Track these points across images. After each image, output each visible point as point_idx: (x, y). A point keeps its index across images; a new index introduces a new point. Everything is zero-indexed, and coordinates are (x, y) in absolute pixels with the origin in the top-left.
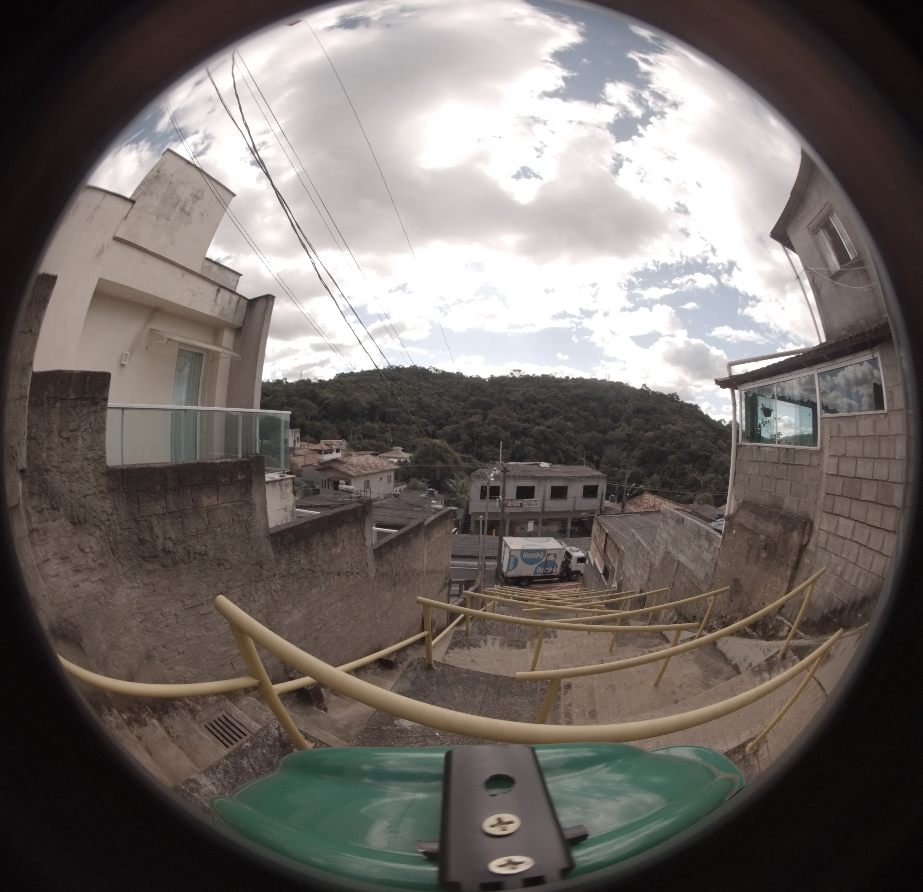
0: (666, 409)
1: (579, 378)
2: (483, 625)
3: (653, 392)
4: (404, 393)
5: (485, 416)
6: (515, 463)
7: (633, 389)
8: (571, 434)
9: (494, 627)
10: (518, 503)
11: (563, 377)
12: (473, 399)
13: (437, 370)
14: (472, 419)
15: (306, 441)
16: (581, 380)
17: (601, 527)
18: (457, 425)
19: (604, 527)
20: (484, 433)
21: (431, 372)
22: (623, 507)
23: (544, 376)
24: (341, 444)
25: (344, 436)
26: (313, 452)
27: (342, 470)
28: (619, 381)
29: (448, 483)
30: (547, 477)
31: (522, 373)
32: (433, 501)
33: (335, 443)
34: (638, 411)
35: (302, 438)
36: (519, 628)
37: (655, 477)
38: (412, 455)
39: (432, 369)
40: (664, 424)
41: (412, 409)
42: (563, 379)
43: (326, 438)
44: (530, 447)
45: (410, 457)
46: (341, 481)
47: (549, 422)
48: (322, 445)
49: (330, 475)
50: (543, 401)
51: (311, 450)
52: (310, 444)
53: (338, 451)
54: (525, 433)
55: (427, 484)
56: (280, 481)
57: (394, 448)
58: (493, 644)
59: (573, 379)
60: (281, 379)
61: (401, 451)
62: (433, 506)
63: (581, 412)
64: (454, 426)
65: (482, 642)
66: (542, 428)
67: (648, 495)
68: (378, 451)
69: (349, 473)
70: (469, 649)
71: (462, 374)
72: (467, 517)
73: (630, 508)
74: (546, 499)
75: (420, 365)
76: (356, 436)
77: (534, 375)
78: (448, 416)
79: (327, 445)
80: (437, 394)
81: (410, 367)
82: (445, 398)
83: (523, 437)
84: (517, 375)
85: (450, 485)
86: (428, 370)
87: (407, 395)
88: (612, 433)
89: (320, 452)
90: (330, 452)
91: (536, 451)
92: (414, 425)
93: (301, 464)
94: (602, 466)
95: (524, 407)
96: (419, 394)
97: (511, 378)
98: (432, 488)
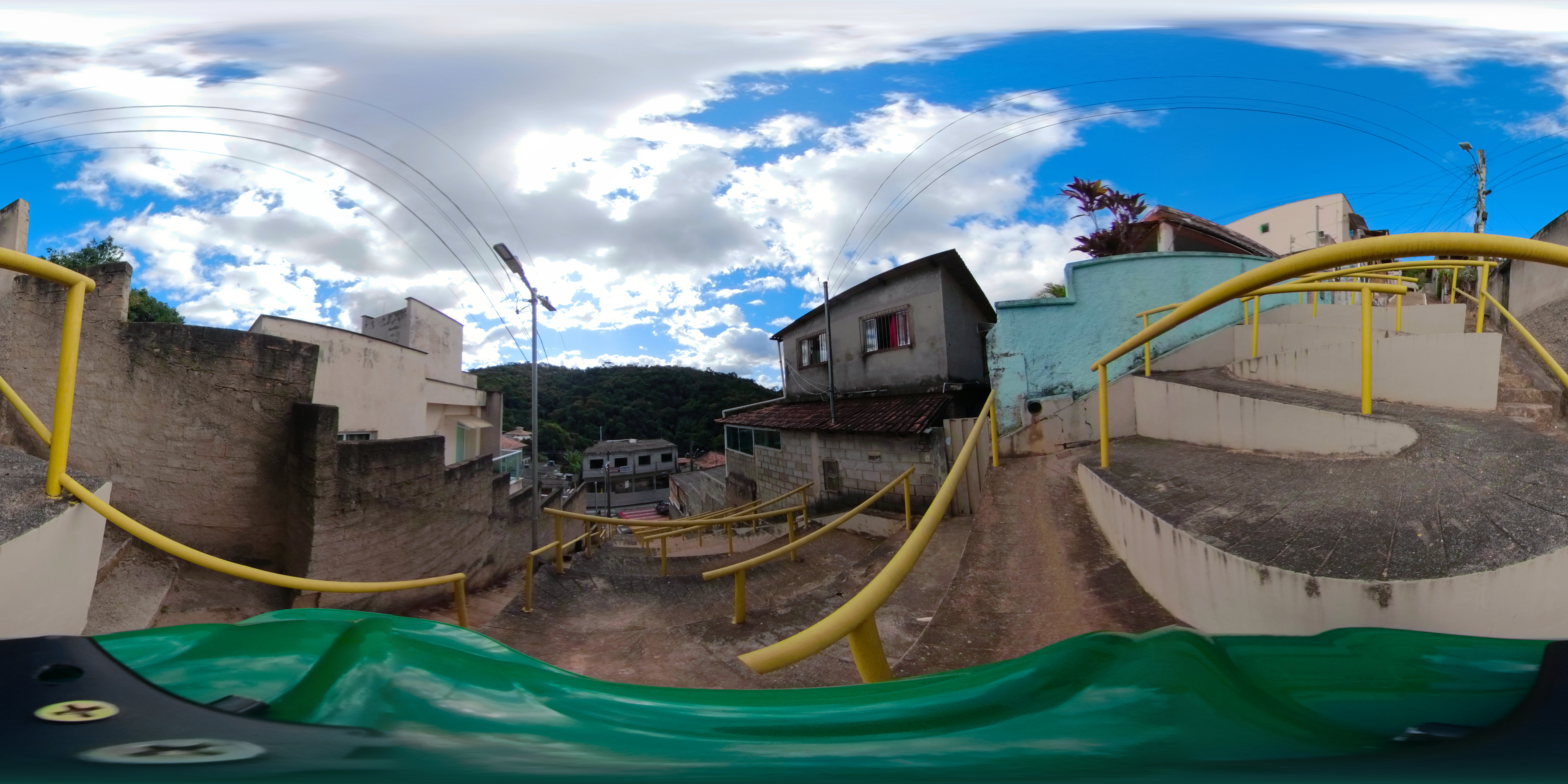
0: (726, 385)
3: (716, 373)
5: (585, 401)
6: (612, 441)
7: (700, 372)
8: (651, 411)
10: (616, 470)
11: (644, 365)
12: (575, 385)
14: (575, 404)
16: (658, 368)
20: (586, 415)
23: (629, 366)
30: (635, 449)
31: (612, 364)
34: (703, 389)
42: (644, 367)
47: (634, 402)
50: (629, 386)
54: (616, 412)
55: (547, 456)
57: (518, 428)
59: (651, 366)
61: (524, 431)
63: (659, 393)
66: (629, 408)
67: (712, 453)
71: (564, 367)
74: (636, 465)
77: (621, 365)
78: (556, 401)
80: (547, 384)
82: (555, 386)
83: (615, 417)
84: (608, 366)
85: (567, 459)
88: (684, 407)
94: (677, 432)
95: (615, 392)
97: (602, 369)
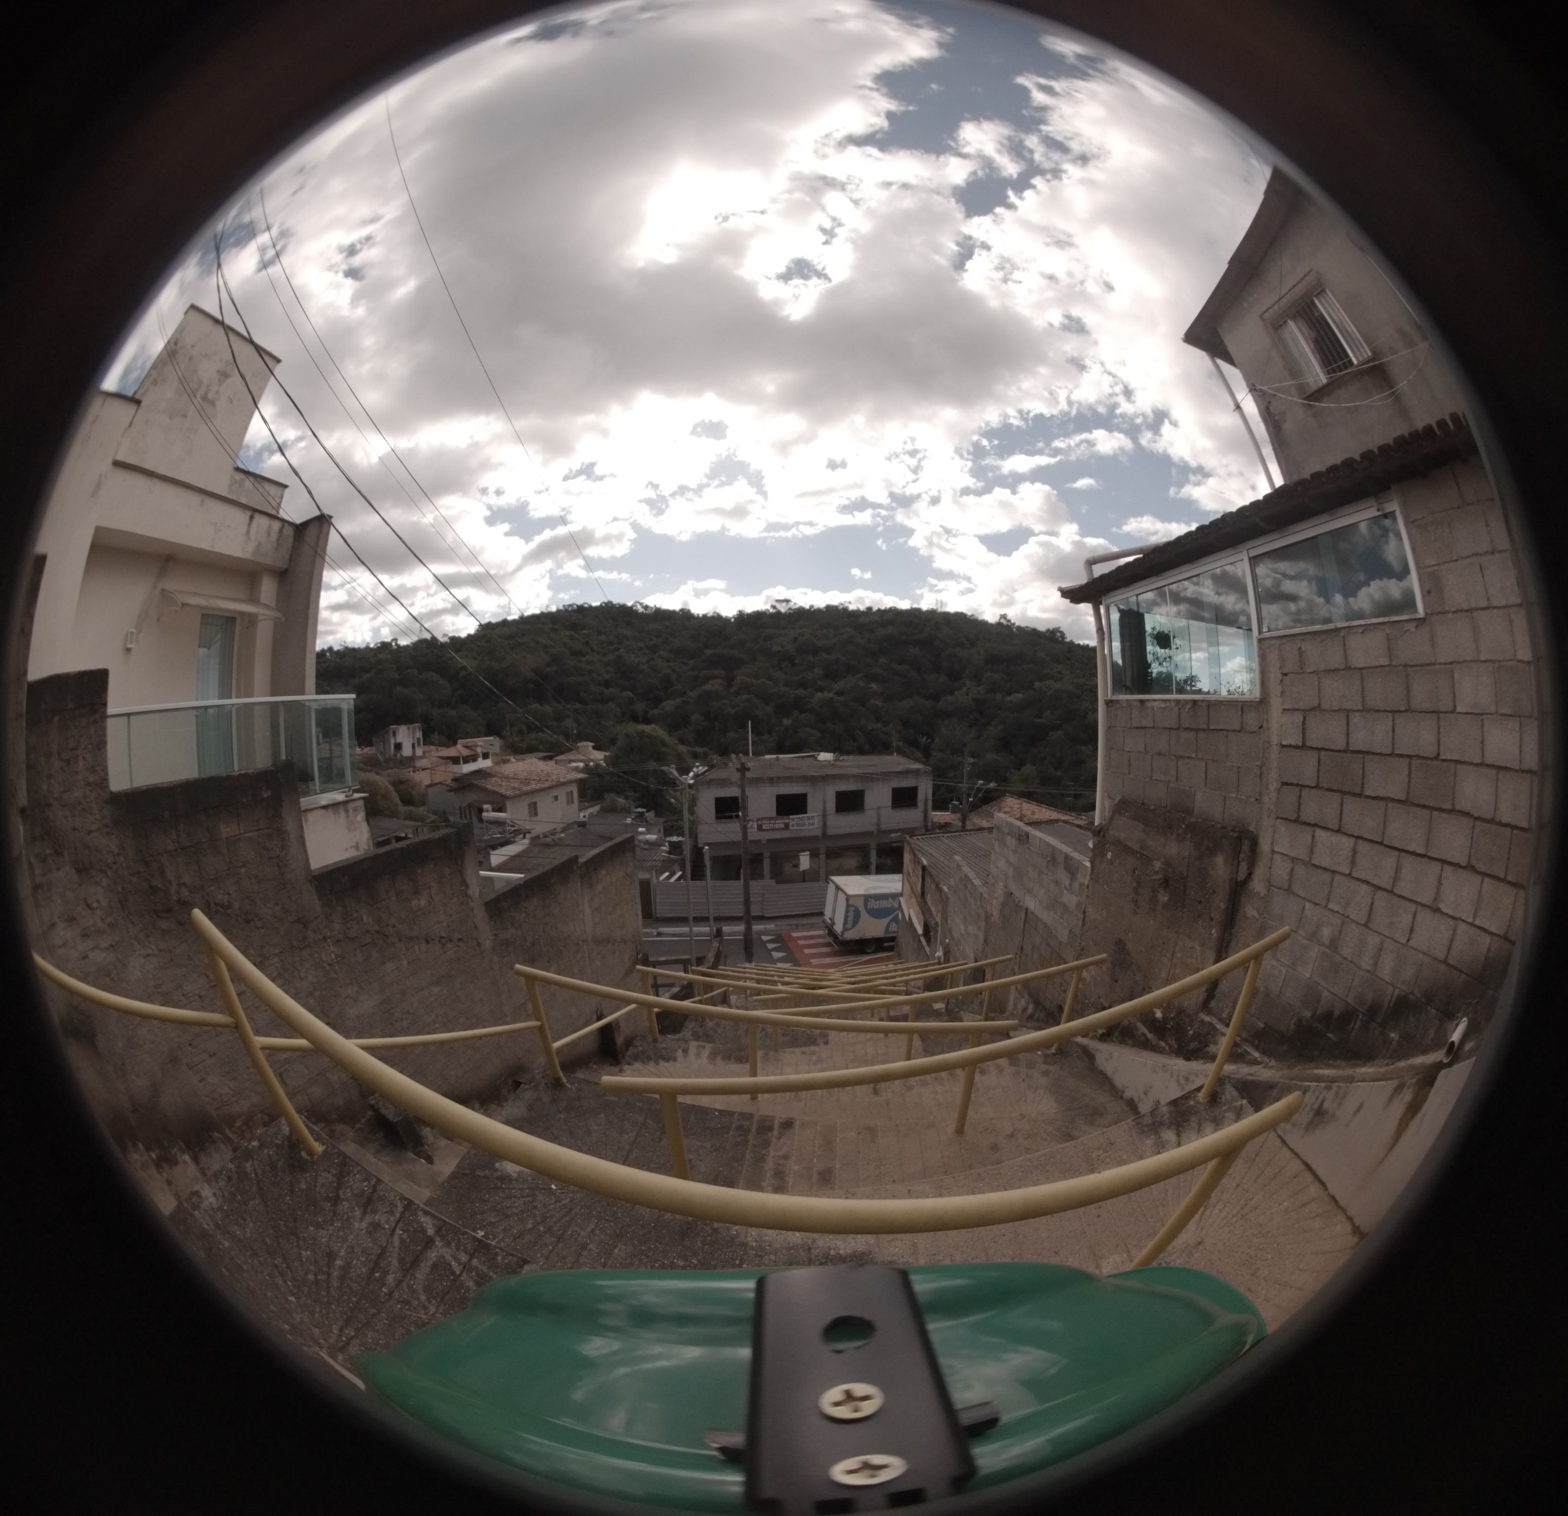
0: (1041, 654)
1: (890, 609)
2: (701, 1026)
3: (1019, 628)
4: (592, 650)
5: (730, 681)
6: (774, 756)
7: (985, 625)
8: (877, 702)
9: (720, 1030)
10: (780, 823)
11: (862, 608)
12: (709, 652)
13: (646, 607)
14: (708, 687)
15: (435, 745)
16: (892, 611)
17: (915, 855)
18: (683, 699)
19: (920, 856)
20: (730, 709)
21: (636, 611)
22: (964, 820)
23: (829, 608)
24: (492, 745)
25: (492, 730)
26: (444, 761)
27: (489, 787)
28: (960, 610)
29: (668, 797)
30: (827, 776)
31: (791, 605)
32: (641, 829)
33: (480, 743)
34: (992, 662)
35: (427, 740)
36: (763, 1030)
37: (1028, 769)
38: (607, 754)
39: (639, 607)
40: (1041, 681)
41: (607, 676)
42: (863, 612)
43: (466, 736)
44: (808, 729)
45: (605, 756)
46: (486, 806)
47: (840, 685)
48: (459, 749)
49: (472, 797)
51: (442, 758)
52: (439, 748)
53: (485, 756)
54: (798, 705)
55: (634, 801)
56: (345, 803)
57: (579, 744)
58: (698, 1055)
59: (879, 610)
60: (388, 640)
61: (591, 748)
62: (641, 837)
63: (895, 666)
64: (678, 700)
65: (680, 1052)
66: (827, 695)
67: (1010, 799)
68: (552, 751)
69: (502, 791)
70: (657, 1063)
71: (689, 611)
72: (698, 852)
73: (977, 820)
74: (828, 813)
75: (617, 600)
76: (515, 729)
77: (812, 606)
78: (667, 683)
79: (466, 747)
80: (647, 647)
81: (601, 605)
82: (662, 653)
83: (796, 713)
84: (783, 608)
85: (673, 800)
86: (631, 608)
87: (598, 653)
88: (950, 698)
89: (455, 760)
90: (473, 758)
91: (819, 734)
92: (610, 704)
93: (427, 782)
94: (934, 753)
95: (797, 661)
96: (617, 649)
97: (772, 615)
98: (642, 807)
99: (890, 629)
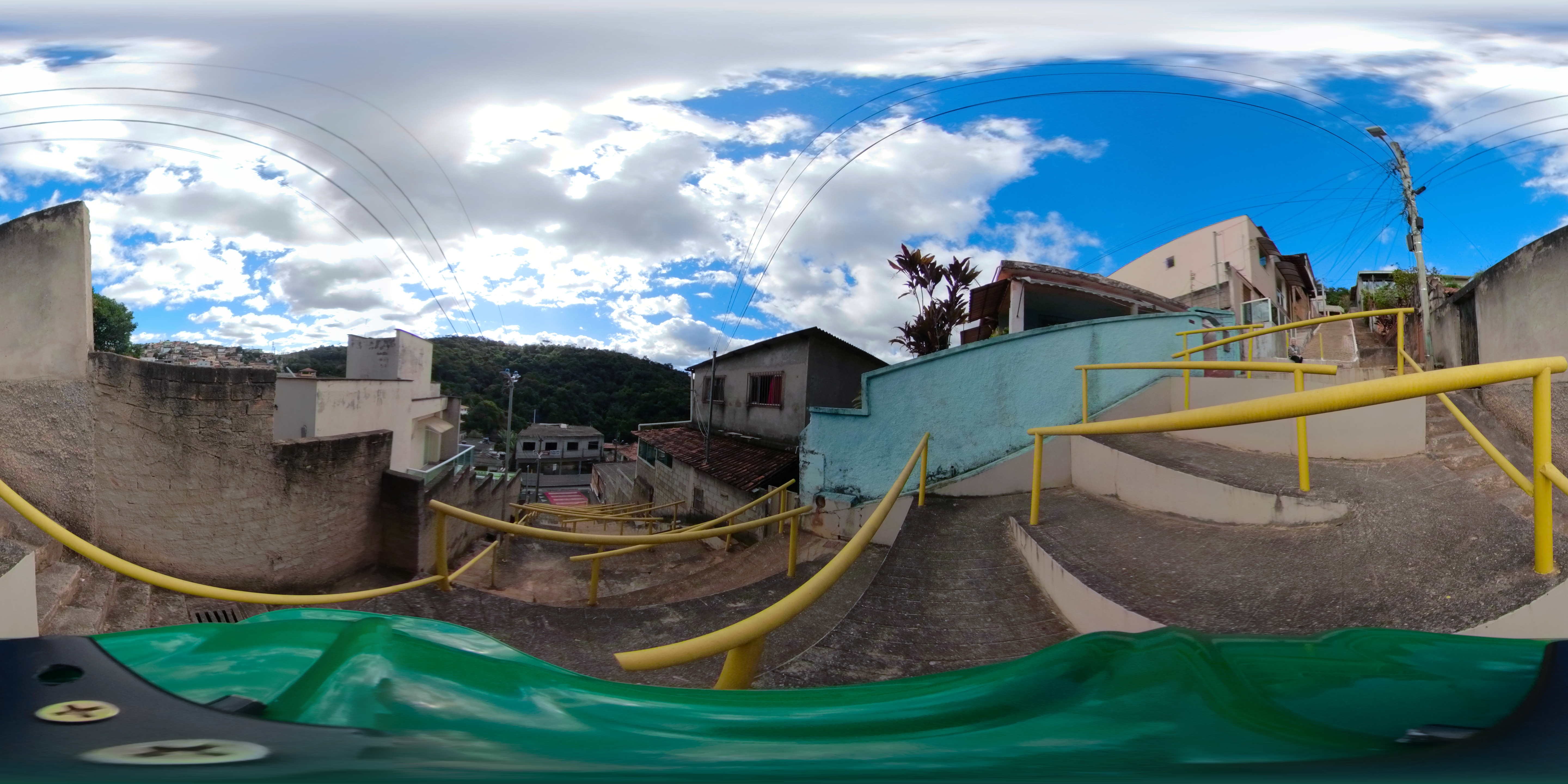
0: (660, 376)
3: (652, 362)
6: (543, 425)
7: (636, 359)
8: (584, 393)
12: (510, 361)
13: (483, 339)
16: (595, 351)
23: (567, 346)
31: (549, 343)
34: (638, 377)
39: (480, 338)
42: (582, 349)
44: (554, 404)
47: (568, 384)
50: (565, 368)
59: (589, 349)
63: (594, 377)
66: (563, 389)
71: (504, 342)
74: (564, 450)
75: (471, 334)
77: (559, 345)
78: (491, 376)
80: (483, 358)
81: (463, 337)
83: (549, 396)
84: (545, 344)
86: (477, 339)
88: (617, 393)
91: (558, 406)
96: (470, 358)
97: (540, 347)
99: (593, 360)
